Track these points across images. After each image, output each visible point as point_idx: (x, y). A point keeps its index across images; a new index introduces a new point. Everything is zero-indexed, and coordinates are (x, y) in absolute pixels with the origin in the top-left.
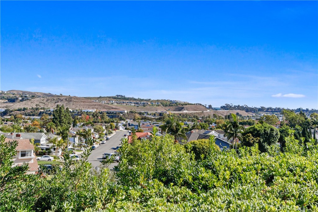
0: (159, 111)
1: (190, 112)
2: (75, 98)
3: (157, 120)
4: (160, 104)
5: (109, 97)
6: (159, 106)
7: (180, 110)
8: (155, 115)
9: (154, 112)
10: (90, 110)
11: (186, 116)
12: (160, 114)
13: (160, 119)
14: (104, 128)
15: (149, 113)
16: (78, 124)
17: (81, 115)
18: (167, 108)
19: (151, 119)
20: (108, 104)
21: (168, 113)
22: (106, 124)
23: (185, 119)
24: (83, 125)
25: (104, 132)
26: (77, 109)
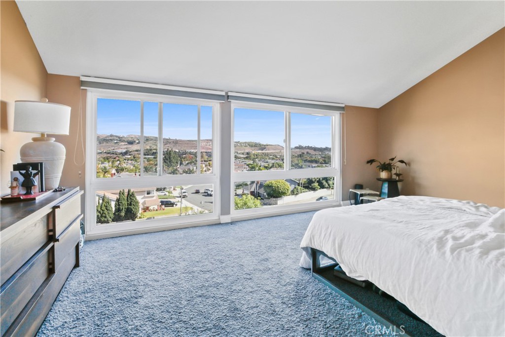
0: (247, 151)
1: (271, 151)
2: (181, 141)
3: (244, 158)
4: (247, 145)
5: (207, 140)
6: (246, 146)
7: (262, 150)
8: (243, 154)
9: (243, 152)
10: (192, 151)
11: (267, 155)
12: (248, 153)
13: (247, 158)
14: (204, 165)
15: (239, 152)
16: (184, 162)
17: (185, 154)
18: (253, 148)
19: (240, 158)
20: (206, 145)
21: (253, 152)
22: (205, 163)
23: (267, 157)
24: (188, 164)
25: (204, 169)
26: (182, 149)
